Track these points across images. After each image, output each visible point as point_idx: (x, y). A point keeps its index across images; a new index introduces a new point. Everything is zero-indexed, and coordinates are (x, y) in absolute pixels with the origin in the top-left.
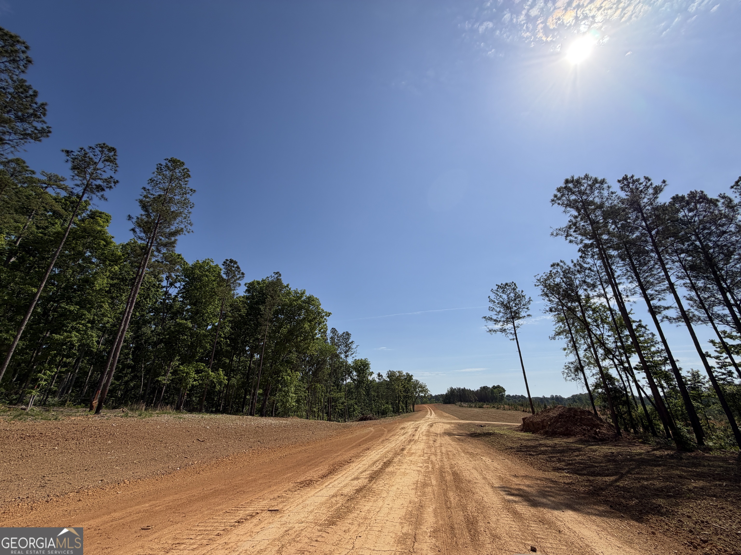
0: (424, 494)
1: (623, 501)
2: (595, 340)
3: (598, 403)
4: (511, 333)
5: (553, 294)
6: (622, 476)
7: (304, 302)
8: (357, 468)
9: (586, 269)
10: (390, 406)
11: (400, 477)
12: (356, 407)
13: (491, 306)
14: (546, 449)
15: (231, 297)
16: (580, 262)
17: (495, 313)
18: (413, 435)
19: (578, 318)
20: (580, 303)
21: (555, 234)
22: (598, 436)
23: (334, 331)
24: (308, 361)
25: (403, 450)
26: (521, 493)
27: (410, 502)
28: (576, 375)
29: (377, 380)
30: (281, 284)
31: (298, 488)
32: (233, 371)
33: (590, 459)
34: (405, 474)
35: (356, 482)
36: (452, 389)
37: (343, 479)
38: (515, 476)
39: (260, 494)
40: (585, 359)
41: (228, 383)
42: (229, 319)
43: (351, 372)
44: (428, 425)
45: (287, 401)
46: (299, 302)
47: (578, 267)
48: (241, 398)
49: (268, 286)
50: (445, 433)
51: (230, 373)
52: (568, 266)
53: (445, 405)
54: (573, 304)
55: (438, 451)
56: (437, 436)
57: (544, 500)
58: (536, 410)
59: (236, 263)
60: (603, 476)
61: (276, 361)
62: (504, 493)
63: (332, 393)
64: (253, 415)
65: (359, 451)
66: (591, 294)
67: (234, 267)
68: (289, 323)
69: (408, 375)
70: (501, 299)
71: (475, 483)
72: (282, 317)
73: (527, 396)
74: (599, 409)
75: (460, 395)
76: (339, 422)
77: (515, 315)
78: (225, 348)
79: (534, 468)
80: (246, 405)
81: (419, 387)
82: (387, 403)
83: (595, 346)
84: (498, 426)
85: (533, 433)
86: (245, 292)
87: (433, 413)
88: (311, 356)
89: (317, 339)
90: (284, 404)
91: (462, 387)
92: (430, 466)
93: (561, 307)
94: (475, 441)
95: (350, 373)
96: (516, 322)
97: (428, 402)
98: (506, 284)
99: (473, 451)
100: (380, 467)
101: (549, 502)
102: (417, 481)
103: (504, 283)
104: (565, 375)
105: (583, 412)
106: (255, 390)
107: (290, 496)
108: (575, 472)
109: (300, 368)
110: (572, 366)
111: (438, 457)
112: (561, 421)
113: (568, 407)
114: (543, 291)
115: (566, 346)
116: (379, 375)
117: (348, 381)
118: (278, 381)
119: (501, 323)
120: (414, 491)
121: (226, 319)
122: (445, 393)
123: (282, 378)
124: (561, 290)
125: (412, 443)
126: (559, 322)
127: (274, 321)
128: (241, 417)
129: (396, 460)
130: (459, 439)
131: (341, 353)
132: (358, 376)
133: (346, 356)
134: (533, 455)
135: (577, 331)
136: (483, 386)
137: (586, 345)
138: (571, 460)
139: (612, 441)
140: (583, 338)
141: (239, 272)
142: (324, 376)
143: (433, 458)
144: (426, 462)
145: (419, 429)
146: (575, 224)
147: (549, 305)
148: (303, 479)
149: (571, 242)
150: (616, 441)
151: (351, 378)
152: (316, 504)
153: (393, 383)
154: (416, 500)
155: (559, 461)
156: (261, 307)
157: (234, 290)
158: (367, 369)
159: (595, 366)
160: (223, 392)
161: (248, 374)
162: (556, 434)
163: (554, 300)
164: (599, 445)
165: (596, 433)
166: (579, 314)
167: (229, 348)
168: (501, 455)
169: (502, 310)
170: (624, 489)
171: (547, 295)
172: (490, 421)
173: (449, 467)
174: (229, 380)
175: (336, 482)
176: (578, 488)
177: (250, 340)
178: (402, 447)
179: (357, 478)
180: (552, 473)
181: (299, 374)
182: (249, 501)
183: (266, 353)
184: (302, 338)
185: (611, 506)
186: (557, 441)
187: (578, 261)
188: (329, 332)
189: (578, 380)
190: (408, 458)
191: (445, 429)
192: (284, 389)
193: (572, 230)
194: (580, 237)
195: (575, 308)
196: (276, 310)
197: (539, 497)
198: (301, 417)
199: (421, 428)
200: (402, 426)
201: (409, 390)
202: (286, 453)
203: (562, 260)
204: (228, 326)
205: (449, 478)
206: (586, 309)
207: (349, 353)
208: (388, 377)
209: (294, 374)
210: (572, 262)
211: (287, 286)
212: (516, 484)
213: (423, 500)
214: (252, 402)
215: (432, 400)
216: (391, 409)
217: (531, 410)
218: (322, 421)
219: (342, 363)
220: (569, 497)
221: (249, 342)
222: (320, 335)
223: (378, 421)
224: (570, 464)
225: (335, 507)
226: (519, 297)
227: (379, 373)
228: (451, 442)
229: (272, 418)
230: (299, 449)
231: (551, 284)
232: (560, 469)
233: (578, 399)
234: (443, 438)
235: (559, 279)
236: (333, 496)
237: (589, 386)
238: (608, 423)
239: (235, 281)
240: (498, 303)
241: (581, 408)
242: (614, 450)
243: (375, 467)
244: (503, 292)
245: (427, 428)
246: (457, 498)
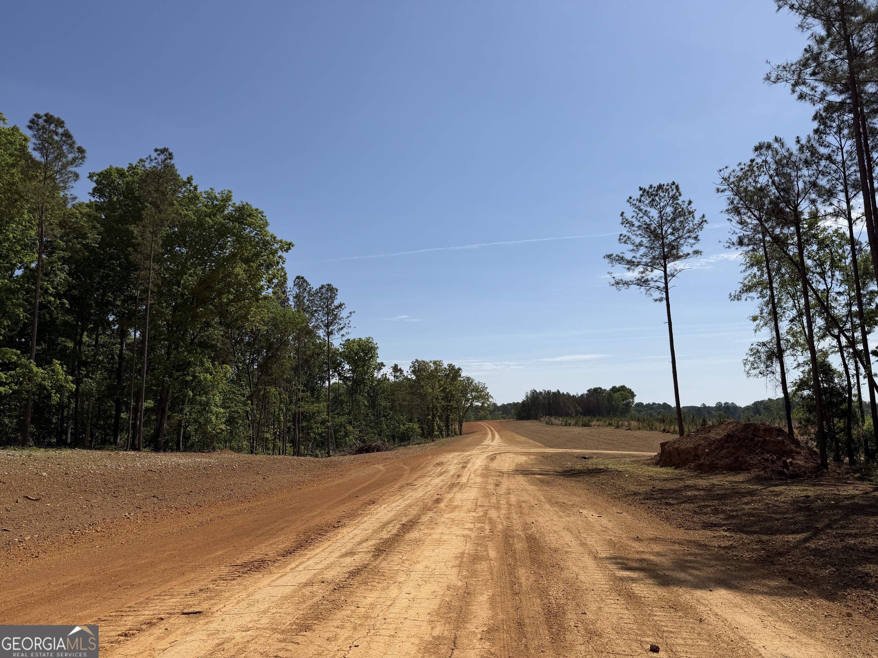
0: (473, 574)
1: (811, 570)
2: (812, 301)
3: (798, 414)
4: (658, 288)
5: (749, 209)
6: (817, 533)
7: (230, 217)
8: (351, 535)
9: (822, 157)
10: (416, 426)
11: (432, 547)
12: (350, 428)
13: (625, 233)
14: (696, 493)
15: (58, 204)
16: (812, 140)
17: (631, 247)
18: (459, 476)
19: (790, 258)
20: (798, 229)
21: (773, 79)
22: (788, 469)
23: (301, 282)
24: (248, 344)
25: (438, 501)
26: (644, 565)
27: (448, 588)
28: (767, 367)
29: (392, 378)
30: (175, 177)
31: (238, 574)
32: (85, 364)
33: (769, 507)
34: (439, 542)
35: (348, 560)
36: (534, 392)
37: (323, 555)
38: (637, 539)
39: (164, 588)
40: (789, 337)
41: (77, 389)
42: (62, 253)
43: (339, 364)
44: (487, 457)
45: (208, 421)
46: (219, 218)
47: (807, 154)
48: (110, 417)
49: (145, 181)
50: (517, 470)
51: (79, 369)
52: (788, 150)
53: (521, 422)
54: (786, 231)
55: (503, 502)
56: (503, 477)
57: (682, 575)
58: (686, 429)
59: (60, 123)
60: (785, 534)
61: (178, 345)
62: (615, 567)
63: (302, 403)
64: (139, 450)
65: (355, 507)
66: (823, 209)
67: (57, 134)
68: (200, 265)
69: (451, 367)
70: (645, 218)
71: (566, 552)
72: (184, 250)
73: (673, 404)
74: (797, 425)
75: (549, 404)
76: (317, 456)
77: (669, 252)
78: (61, 318)
79: (670, 524)
80: (122, 431)
81: (472, 391)
82: (411, 420)
83: (812, 311)
84: (614, 457)
85: (676, 468)
86: (93, 194)
87: (497, 436)
88: (255, 334)
89: (265, 298)
90: (201, 428)
91: (554, 390)
92: (487, 527)
93: (761, 236)
94: (570, 483)
95: (336, 366)
96: (671, 266)
97: (489, 416)
98: (660, 187)
99: (565, 501)
100: (394, 531)
101: (690, 578)
102: (463, 553)
103: (656, 185)
104: (748, 367)
105: (769, 430)
106: (137, 402)
107: (224, 588)
108: (739, 529)
109: (232, 358)
110: (762, 349)
111: (503, 512)
112: (728, 447)
113: (744, 423)
114: (732, 203)
115: (757, 313)
116: (396, 369)
117: (333, 381)
118: (186, 384)
119: (641, 268)
120: (455, 570)
121: (55, 256)
122: (520, 401)
123: (195, 377)
124: (767, 201)
125: (456, 489)
126: (752, 265)
127: (166, 260)
128: (112, 454)
129: (425, 519)
130: (542, 481)
131: (317, 327)
132: (353, 371)
133: (329, 334)
134: (673, 504)
135: (783, 284)
136: (593, 387)
137: (795, 312)
138: (736, 511)
139: (810, 477)
140: (793, 296)
141: (71, 146)
142: (283, 372)
143: (493, 513)
144: (479, 520)
145: (469, 466)
146: (816, 57)
147: (738, 231)
148: (246, 558)
149: (802, 97)
150: (817, 477)
151: (339, 374)
152: (274, 599)
153: (422, 383)
154: (460, 584)
155: (716, 511)
156: (132, 227)
157: (65, 188)
158: (372, 357)
159: (804, 349)
160: (68, 407)
161: (119, 370)
162: (717, 468)
163: (749, 221)
164: (787, 484)
165: (785, 465)
166: (793, 250)
167: (69, 318)
168: (616, 506)
169: (645, 241)
170: (817, 552)
171: (737, 211)
172: (602, 449)
173: (520, 529)
174: (77, 382)
175: (311, 562)
176: (739, 554)
177: (115, 299)
178: (436, 497)
179: (351, 553)
180: (701, 532)
181: (230, 370)
182: (142, 599)
183: (155, 327)
184: (231, 297)
185: (790, 579)
186: (716, 480)
187: (809, 141)
188: (290, 284)
189: (771, 375)
190: (447, 516)
191: (517, 465)
192: (198, 398)
193: (809, 71)
194: (821, 87)
195: (787, 238)
196: (169, 236)
197: (673, 570)
198: (239, 450)
199: (473, 463)
200: (438, 460)
201: (453, 396)
202: (212, 516)
203: (779, 136)
204: (62, 270)
205: (519, 546)
206: (807, 240)
207: (335, 327)
208: (413, 372)
209: (219, 369)
210: (798, 142)
211: (189, 180)
212: (638, 552)
213: (471, 584)
214: (134, 425)
215: (496, 413)
216: (419, 431)
217: (677, 428)
218: (281, 457)
219: (320, 346)
220: (723, 569)
221: (114, 305)
222: (270, 290)
223: (393, 452)
224: (733, 517)
225: (310, 603)
226: (682, 213)
227: (396, 366)
228: (527, 486)
229: (178, 454)
230: (238, 508)
231: (750, 188)
232: (716, 525)
233: (765, 409)
234: (513, 480)
235: (767, 177)
236: (306, 585)
237: (788, 384)
238: (809, 449)
239: (64, 167)
240: (639, 227)
241: (768, 423)
242: (811, 491)
243: (385, 532)
244: (652, 204)
245: (485, 462)
246: (532, 578)
